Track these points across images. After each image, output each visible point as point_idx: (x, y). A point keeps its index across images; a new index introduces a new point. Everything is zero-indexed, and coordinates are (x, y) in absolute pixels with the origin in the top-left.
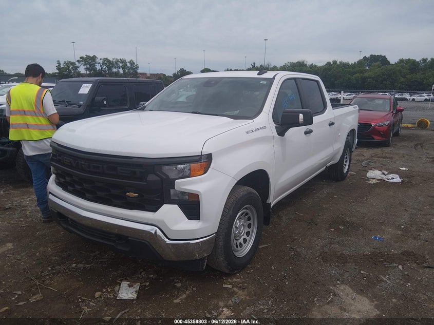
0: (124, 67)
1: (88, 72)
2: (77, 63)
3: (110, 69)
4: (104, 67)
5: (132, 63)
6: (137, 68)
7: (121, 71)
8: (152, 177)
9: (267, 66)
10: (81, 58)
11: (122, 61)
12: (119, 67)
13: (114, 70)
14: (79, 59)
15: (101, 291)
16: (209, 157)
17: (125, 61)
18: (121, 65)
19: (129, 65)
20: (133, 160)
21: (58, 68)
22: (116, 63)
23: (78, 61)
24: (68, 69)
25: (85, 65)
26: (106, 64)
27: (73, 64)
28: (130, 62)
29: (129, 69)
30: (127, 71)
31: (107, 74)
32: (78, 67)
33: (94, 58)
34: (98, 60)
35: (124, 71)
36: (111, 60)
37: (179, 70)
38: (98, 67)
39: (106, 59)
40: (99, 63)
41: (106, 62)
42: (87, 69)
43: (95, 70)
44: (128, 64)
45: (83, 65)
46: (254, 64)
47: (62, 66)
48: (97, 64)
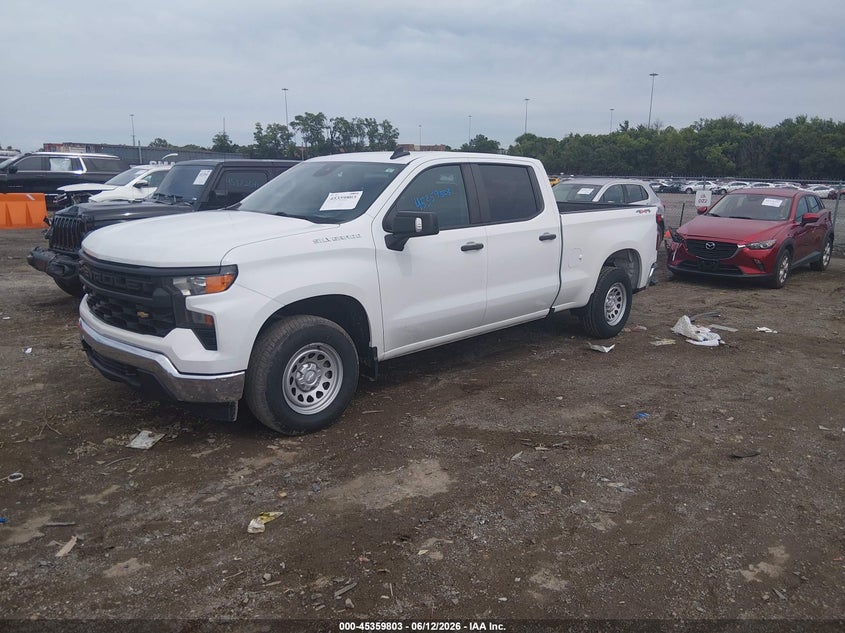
0: (372, 135)
1: (309, 145)
2: (290, 129)
3: (347, 138)
4: (338, 134)
5: (387, 126)
6: (396, 135)
7: (367, 142)
8: (159, 292)
9: (654, 128)
10: (297, 118)
11: (371, 123)
12: (363, 135)
13: (355, 140)
14: (293, 120)
15: (114, 437)
16: (234, 271)
17: (375, 122)
18: (366, 130)
19: (381, 130)
20: (141, 269)
21: (258, 136)
22: (359, 127)
23: (292, 124)
24: (275, 139)
25: (303, 131)
26: (340, 129)
27: (284, 129)
28: (383, 125)
29: (382, 137)
30: (376, 141)
31: (343, 147)
32: (291, 135)
33: (319, 118)
34: (326, 122)
35: (372, 141)
36: (350, 121)
37: (474, 137)
38: (326, 134)
39: (342, 119)
40: (329, 127)
41: (340, 126)
42: (307, 139)
43: (321, 140)
44: (379, 128)
45: (299, 131)
46: (627, 123)
47: (264, 133)
48: (325, 130)
